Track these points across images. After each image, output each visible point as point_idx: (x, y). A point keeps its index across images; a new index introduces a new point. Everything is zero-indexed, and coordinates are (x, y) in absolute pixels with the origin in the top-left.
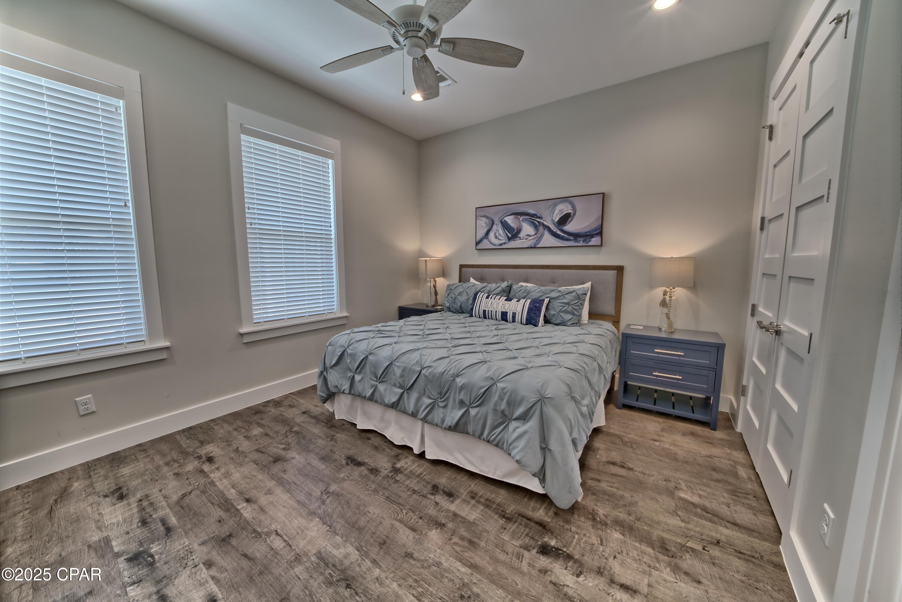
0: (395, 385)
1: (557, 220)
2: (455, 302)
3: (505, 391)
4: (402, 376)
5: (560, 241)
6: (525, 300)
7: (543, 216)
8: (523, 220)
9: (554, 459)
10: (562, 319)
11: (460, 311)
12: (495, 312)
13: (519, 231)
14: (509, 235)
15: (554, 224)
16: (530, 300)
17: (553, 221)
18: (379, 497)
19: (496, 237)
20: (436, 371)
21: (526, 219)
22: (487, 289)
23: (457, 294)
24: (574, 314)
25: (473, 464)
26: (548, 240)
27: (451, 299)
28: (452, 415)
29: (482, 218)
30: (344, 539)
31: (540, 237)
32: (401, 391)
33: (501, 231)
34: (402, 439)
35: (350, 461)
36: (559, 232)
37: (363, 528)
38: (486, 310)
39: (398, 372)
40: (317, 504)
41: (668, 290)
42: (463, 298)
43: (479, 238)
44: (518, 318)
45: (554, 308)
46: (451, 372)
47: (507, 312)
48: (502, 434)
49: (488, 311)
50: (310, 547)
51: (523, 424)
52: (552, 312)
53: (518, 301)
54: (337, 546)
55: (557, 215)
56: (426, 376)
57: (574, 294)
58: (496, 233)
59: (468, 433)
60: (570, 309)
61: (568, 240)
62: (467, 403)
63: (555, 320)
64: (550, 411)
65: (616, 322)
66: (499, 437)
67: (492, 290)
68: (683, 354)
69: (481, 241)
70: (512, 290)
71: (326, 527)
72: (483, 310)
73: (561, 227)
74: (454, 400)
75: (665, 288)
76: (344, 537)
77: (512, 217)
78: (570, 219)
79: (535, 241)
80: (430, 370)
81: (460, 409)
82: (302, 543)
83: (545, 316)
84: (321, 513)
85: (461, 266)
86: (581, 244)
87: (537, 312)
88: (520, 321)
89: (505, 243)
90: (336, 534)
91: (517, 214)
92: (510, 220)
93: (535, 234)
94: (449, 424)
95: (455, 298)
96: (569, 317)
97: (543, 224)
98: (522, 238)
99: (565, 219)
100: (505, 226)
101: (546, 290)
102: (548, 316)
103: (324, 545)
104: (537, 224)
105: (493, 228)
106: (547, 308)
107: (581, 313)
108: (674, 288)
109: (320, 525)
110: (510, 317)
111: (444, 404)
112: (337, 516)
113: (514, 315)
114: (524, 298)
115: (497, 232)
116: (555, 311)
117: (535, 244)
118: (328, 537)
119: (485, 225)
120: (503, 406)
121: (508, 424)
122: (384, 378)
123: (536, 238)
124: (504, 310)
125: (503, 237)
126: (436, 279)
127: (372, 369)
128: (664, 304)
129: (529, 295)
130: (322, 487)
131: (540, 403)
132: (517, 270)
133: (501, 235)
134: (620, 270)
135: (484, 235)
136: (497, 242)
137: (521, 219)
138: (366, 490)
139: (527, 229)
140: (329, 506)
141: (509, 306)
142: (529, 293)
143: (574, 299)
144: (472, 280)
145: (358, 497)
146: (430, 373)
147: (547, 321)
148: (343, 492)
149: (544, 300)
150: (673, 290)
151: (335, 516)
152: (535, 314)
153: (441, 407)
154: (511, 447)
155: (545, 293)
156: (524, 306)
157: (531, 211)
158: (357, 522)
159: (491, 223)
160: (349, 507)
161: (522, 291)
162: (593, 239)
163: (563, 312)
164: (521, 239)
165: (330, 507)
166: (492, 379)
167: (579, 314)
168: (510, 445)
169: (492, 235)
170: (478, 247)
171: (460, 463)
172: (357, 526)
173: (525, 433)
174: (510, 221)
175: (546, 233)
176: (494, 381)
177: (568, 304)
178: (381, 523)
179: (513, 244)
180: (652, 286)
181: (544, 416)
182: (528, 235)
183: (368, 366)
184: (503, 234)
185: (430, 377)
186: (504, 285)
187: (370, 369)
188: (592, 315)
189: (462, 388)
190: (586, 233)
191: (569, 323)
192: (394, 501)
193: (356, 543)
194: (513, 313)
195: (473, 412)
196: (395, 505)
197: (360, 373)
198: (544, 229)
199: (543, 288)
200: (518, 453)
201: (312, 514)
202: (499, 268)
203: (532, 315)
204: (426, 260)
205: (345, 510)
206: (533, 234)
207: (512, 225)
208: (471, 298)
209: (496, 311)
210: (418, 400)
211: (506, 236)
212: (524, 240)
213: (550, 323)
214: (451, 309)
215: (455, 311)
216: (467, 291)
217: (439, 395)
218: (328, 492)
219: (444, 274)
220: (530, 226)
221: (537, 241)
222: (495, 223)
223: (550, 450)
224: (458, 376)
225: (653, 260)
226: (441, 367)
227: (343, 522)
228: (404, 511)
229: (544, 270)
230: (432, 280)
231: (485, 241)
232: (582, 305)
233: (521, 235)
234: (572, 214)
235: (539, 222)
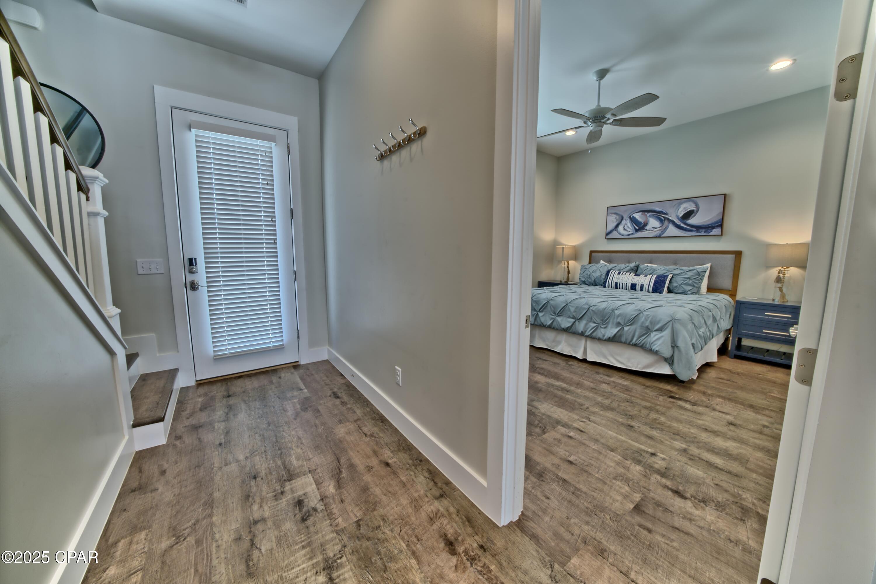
0: (569, 317)
1: (681, 215)
2: (589, 277)
3: (649, 316)
4: (575, 312)
5: (684, 232)
6: (651, 276)
7: (668, 212)
8: (650, 216)
9: (680, 351)
10: (683, 290)
11: (595, 284)
12: (625, 284)
13: (646, 224)
14: (637, 228)
15: (678, 218)
16: (656, 276)
17: (677, 216)
19: (625, 229)
20: (600, 308)
21: (653, 215)
22: (618, 268)
23: (591, 272)
24: (694, 286)
25: (621, 363)
26: (672, 230)
27: (586, 276)
28: (611, 331)
29: (613, 215)
31: (665, 229)
32: (574, 320)
33: (629, 225)
34: (569, 351)
36: (682, 225)
38: (617, 283)
39: (572, 309)
41: (783, 269)
42: (597, 274)
43: (609, 229)
44: (645, 288)
45: (676, 281)
46: (611, 308)
47: (636, 284)
48: (646, 339)
49: (620, 283)
51: (661, 333)
52: (675, 284)
53: (646, 276)
55: (681, 212)
56: (593, 311)
57: (695, 271)
58: (624, 226)
59: (621, 342)
60: (690, 282)
61: (690, 231)
62: (623, 324)
63: (677, 291)
64: (678, 326)
65: (733, 294)
66: (644, 341)
67: (622, 269)
68: (790, 316)
69: (610, 232)
70: (639, 269)
72: (615, 282)
73: (684, 221)
74: (613, 323)
75: (780, 268)
77: (640, 213)
78: (693, 214)
79: (660, 232)
80: (596, 307)
81: (616, 328)
83: (668, 287)
85: (591, 252)
86: (703, 234)
87: (662, 284)
88: (647, 290)
89: (632, 234)
91: (644, 211)
92: (638, 216)
93: (661, 227)
94: (609, 336)
95: (590, 274)
96: (689, 288)
97: (668, 219)
98: (648, 230)
99: (688, 215)
100: (633, 220)
101: (670, 268)
102: (671, 288)
104: (663, 218)
105: (622, 222)
106: (670, 282)
107: (700, 286)
108: (787, 268)
110: (638, 287)
111: (605, 326)
114: (650, 274)
115: (626, 226)
116: (678, 284)
117: (660, 234)
119: (615, 220)
120: (647, 324)
121: (651, 333)
122: (561, 313)
123: (661, 229)
124: (633, 283)
125: (631, 229)
126: (570, 262)
127: (553, 309)
128: (778, 280)
129: (655, 273)
131: (671, 322)
132: (642, 255)
133: (629, 228)
134: (738, 254)
135: (614, 228)
136: (625, 233)
137: (648, 215)
139: (653, 223)
141: (638, 280)
142: (654, 270)
143: (694, 275)
144: (602, 262)
146: (596, 309)
147: (670, 291)
149: (668, 276)
150: (786, 269)
152: (660, 285)
153: (602, 328)
154: (652, 345)
155: (668, 271)
156: (650, 280)
157: (658, 209)
159: (621, 218)
161: (648, 270)
162: (714, 230)
163: (685, 284)
166: (640, 310)
167: (698, 286)
168: (652, 344)
169: (621, 228)
170: (608, 237)
171: (612, 363)
173: (662, 337)
175: (671, 226)
176: (640, 312)
177: (689, 278)
179: (639, 234)
180: (768, 267)
181: (674, 328)
182: (654, 228)
183: (549, 308)
184: (631, 226)
185: (596, 311)
186: (633, 265)
187: (551, 308)
188: (711, 289)
189: (619, 316)
190: (708, 225)
191: (689, 293)
194: (641, 285)
195: (626, 329)
197: (542, 312)
198: (669, 223)
199: (666, 267)
200: (657, 347)
202: (625, 253)
203: (658, 286)
204: (563, 247)
206: (659, 227)
207: (640, 220)
208: (604, 275)
209: (627, 283)
210: (586, 324)
211: (634, 229)
212: (650, 232)
213: (672, 293)
214: (586, 283)
215: (589, 284)
216: (600, 269)
217: (602, 322)
219: (576, 257)
220: (656, 220)
221: (662, 232)
222: (624, 218)
223: (677, 346)
224: (616, 310)
225: (768, 246)
226: (603, 305)
229: (668, 255)
230: (566, 262)
231: (615, 232)
232: (702, 279)
233: (648, 227)
234: (695, 211)
235: (664, 217)
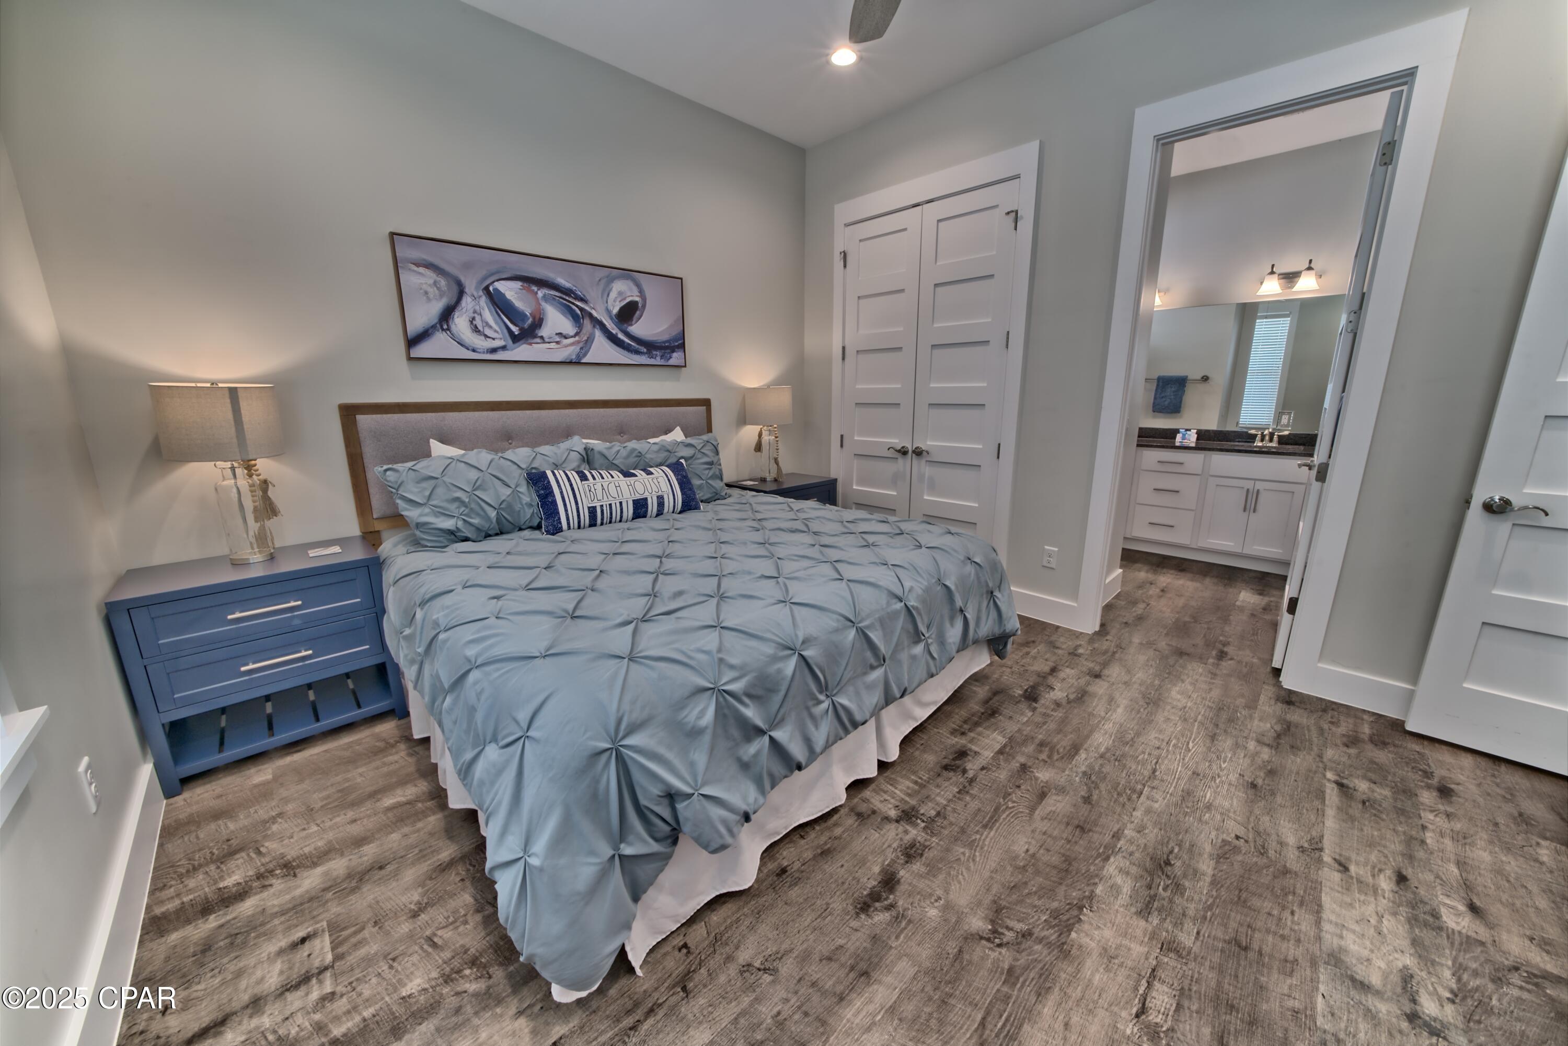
1: (615, 311)
5: (629, 355)
7: (588, 297)
8: (545, 299)
12: (618, 505)
13: (538, 323)
14: (515, 330)
15: (611, 318)
16: (667, 469)
17: (609, 312)
18: (988, 840)
19: (476, 330)
21: (553, 298)
26: (602, 350)
29: (421, 270)
30: (1097, 880)
31: (587, 341)
33: (488, 316)
35: (877, 905)
36: (621, 336)
37: (1063, 855)
38: (595, 508)
40: (1038, 947)
41: (769, 428)
43: (416, 324)
44: (668, 503)
47: (646, 499)
49: (602, 506)
50: (1139, 933)
54: (1115, 890)
55: (615, 301)
58: (474, 319)
61: (637, 352)
69: (423, 335)
70: (596, 456)
71: (1085, 915)
72: (589, 508)
73: (623, 327)
75: (760, 427)
76: (1092, 881)
77: (517, 285)
78: (638, 313)
79: (578, 348)
82: (1138, 950)
84: (1055, 932)
85: (348, 412)
86: (658, 361)
87: (690, 486)
89: (504, 348)
90: (1091, 897)
91: (528, 280)
92: (510, 290)
93: (577, 334)
97: (590, 315)
98: (547, 340)
99: (628, 313)
100: (500, 303)
103: (1122, 909)
104: (579, 312)
105: (463, 304)
109: (1086, 927)
110: (653, 507)
112: (1053, 900)
113: (660, 499)
115: (478, 318)
117: (578, 356)
118: (1104, 906)
119: (430, 293)
123: (578, 342)
124: (638, 497)
125: (496, 331)
128: (759, 448)
130: (981, 950)
133: (488, 325)
134: (706, 404)
135: (435, 320)
136: (479, 342)
137: (539, 294)
138: (974, 860)
139: (557, 320)
140: (1031, 921)
141: (645, 488)
145: (995, 871)
148: (987, 901)
150: (777, 428)
151: (1055, 905)
152: (690, 489)
156: (670, 480)
157: (562, 281)
158: (1055, 867)
159: (455, 289)
160: (1026, 883)
162: (675, 355)
163: (711, 477)
164: (544, 342)
165: (1036, 917)
169: (460, 322)
170: (413, 353)
172: (1064, 866)
174: (513, 293)
175: (598, 333)
177: (709, 463)
178: (1045, 833)
179: (523, 351)
182: (560, 334)
184: (496, 323)
190: (665, 342)
192: (991, 818)
193: (1097, 862)
194: (658, 497)
196: (999, 817)
198: (594, 327)
201: (1063, 950)
202: (493, 410)
203: (688, 492)
205: (1034, 889)
206: (572, 333)
207: (519, 304)
208: (526, 489)
209: (621, 503)
211: (505, 331)
212: (553, 345)
218: (994, 931)
220: (563, 314)
221: (581, 348)
222: (467, 290)
227: (1063, 888)
228: (1010, 805)
229: (602, 411)
231: (439, 337)
233: (545, 332)
234: (640, 305)
235: (581, 309)
